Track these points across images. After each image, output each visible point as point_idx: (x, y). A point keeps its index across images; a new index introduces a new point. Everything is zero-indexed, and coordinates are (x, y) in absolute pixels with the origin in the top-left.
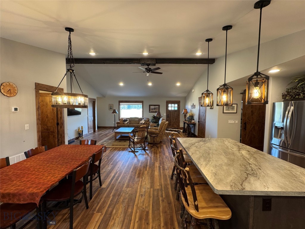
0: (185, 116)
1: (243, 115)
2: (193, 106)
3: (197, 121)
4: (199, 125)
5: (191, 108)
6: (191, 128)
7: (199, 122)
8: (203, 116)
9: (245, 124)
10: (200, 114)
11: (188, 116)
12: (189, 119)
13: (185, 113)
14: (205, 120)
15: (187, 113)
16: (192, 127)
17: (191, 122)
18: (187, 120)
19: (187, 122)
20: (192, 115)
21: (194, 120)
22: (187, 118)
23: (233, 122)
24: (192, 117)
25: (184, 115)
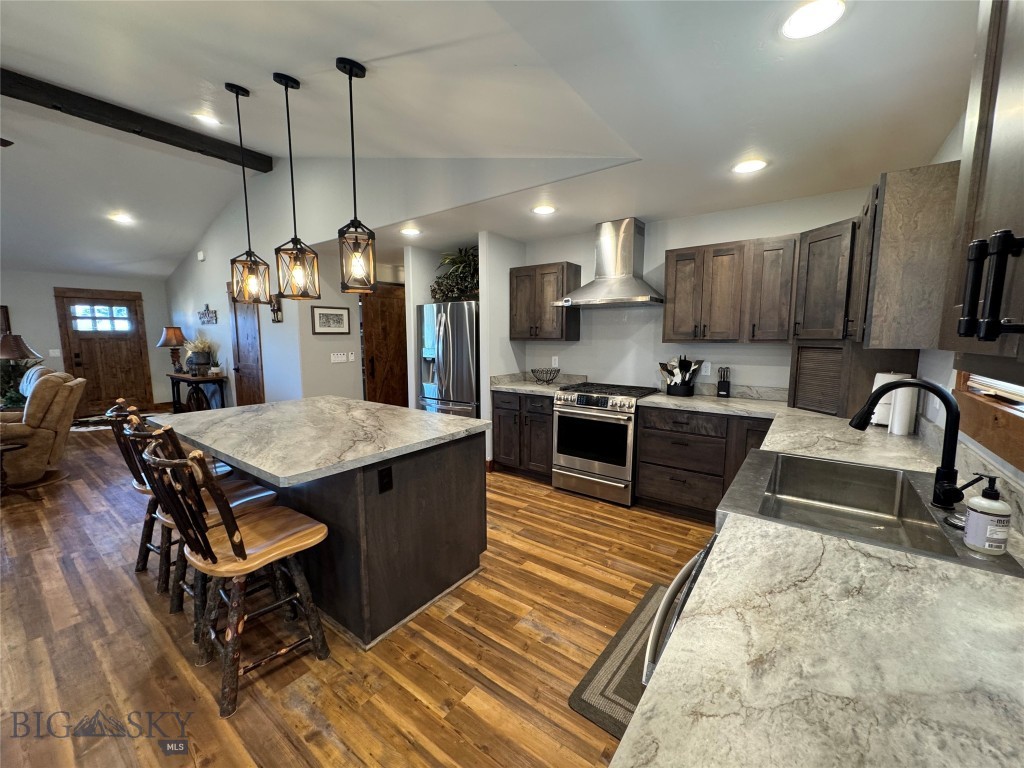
0: (175, 354)
1: (366, 339)
2: (209, 315)
3: (232, 366)
4: (239, 380)
5: (199, 322)
6: (209, 396)
7: (237, 370)
8: (252, 348)
9: (372, 361)
10: (241, 341)
11: (190, 353)
12: (197, 364)
13: (174, 342)
14: (259, 360)
15: (182, 341)
16: (213, 394)
17: (204, 374)
18: (185, 369)
19: (188, 376)
20: (207, 350)
21: (216, 365)
22: (184, 362)
23: (342, 358)
24: (207, 357)
25: (168, 350)
